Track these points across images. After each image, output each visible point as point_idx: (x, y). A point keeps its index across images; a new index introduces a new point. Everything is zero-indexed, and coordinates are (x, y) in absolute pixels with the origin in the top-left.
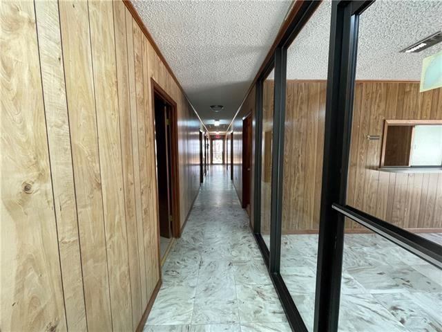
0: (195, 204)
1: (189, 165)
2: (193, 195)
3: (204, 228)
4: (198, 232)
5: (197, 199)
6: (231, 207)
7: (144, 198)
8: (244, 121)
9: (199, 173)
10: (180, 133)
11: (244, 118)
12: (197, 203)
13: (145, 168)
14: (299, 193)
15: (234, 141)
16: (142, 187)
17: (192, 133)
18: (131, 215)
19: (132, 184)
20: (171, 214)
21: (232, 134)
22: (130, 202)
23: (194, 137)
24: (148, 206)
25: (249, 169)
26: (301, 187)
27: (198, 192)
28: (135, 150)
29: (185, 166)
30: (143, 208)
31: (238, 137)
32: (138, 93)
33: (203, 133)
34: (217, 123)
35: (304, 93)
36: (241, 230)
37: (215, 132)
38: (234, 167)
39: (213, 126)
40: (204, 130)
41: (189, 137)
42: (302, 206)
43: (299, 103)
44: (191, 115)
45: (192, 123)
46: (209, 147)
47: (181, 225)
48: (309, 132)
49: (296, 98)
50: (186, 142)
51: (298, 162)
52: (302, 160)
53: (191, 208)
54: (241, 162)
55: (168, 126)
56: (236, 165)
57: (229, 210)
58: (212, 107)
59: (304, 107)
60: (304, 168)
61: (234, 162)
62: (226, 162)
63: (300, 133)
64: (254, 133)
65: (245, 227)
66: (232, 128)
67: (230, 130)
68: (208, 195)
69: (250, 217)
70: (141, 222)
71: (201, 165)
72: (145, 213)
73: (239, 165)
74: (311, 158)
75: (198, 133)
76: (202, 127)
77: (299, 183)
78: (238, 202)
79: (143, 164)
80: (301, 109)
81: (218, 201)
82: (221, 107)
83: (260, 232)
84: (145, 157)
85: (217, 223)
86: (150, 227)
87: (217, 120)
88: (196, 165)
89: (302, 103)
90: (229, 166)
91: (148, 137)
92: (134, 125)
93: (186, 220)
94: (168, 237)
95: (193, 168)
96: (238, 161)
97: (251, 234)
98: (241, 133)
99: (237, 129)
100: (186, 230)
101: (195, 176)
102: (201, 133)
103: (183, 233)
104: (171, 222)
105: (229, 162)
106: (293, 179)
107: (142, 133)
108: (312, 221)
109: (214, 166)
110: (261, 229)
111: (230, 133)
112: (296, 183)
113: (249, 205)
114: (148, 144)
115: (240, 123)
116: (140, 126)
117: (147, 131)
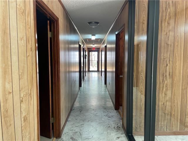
0: (75, 106)
1: (70, 72)
2: (72, 97)
3: (82, 129)
4: (76, 132)
5: (77, 101)
6: (105, 108)
7: (24, 106)
8: (117, 35)
9: (78, 79)
10: (61, 46)
11: (116, 33)
12: (77, 104)
13: (25, 77)
14: (168, 98)
15: (108, 53)
16: (22, 95)
17: (72, 46)
18: (8, 124)
19: (10, 93)
20: (53, 117)
21: (106, 46)
22: (7, 111)
23: (74, 49)
24: (28, 113)
25: (121, 76)
26: (169, 93)
27: (77, 94)
28: (15, 58)
29: (66, 72)
30: (23, 116)
31: (111, 50)
32: (18, 3)
33: (82, 46)
34: (93, 38)
35: (172, 9)
36: (115, 130)
37: (92, 45)
38: (108, 74)
39: (90, 40)
40: (83, 43)
41: (69, 49)
42: (170, 111)
43: (167, 19)
44: (71, 30)
45: (72, 37)
46: (87, 57)
47: (62, 126)
48: (176, 44)
49: (164, 14)
50: (67, 53)
51: (166, 71)
52: (169, 69)
53: (71, 110)
54: (114, 70)
55: (51, 38)
56: (109, 72)
57: (104, 112)
58: (89, 23)
59: (172, 22)
60: (172, 76)
61: (108, 70)
62: (100, 70)
63: (168, 45)
64: (126, 46)
65: (118, 128)
66: (106, 42)
67: (104, 43)
68: (85, 98)
69: (122, 119)
70: (20, 129)
71: (80, 72)
72: (25, 120)
73: (112, 72)
74: (177, 67)
75: (78, 46)
76: (81, 41)
77: (167, 90)
78: (110, 104)
79: (23, 73)
80: (168, 23)
81: (94, 102)
82: (98, 23)
83: (132, 133)
84: (26, 65)
85: (93, 124)
86: (30, 133)
87: (93, 35)
88: (76, 72)
89: (170, 18)
90: (103, 74)
91: (29, 47)
92: (14, 34)
93: (67, 121)
94: (50, 138)
95: (73, 75)
96: (111, 69)
97: (124, 135)
98: (114, 46)
99: (110, 43)
100: (66, 130)
101: (75, 82)
102: (80, 46)
103: (63, 133)
104: (53, 124)
105: (103, 70)
106: (161, 86)
107: (22, 43)
108: (179, 123)
109: (90, 73)
110: (133, 130)
111: (104, 46)
112: (164, 90)
113: (121, 107)
114: (29, 53)
115: (113, 38)
116: (20, 35)
117: (27, 41)
